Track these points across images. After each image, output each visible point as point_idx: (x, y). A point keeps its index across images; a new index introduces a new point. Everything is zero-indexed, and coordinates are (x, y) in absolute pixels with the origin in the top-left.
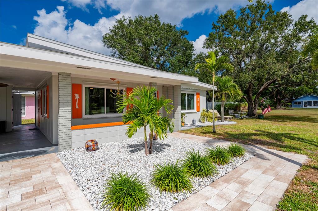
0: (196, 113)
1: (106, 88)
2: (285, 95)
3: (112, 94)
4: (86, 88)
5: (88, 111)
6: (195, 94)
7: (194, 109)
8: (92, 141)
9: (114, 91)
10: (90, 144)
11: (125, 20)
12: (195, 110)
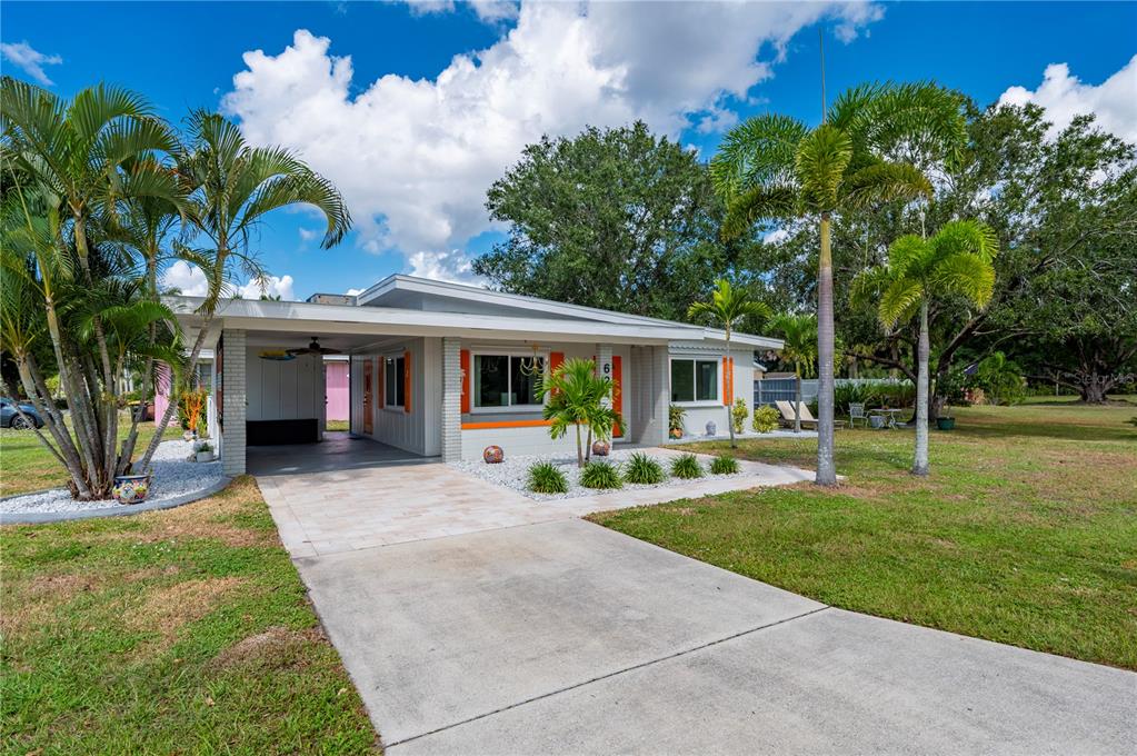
0: (721, 407)
1: (510, 355)
2: (1120, 353)
3: (524, 369)
4: (476, 356)
5: (479, 400)
6: (720, 361)
7: (716, 398)
8: (494, 447)
9: (527, 360)
10: (493, 451)
11: (549, 146)
12: (720, 402)
